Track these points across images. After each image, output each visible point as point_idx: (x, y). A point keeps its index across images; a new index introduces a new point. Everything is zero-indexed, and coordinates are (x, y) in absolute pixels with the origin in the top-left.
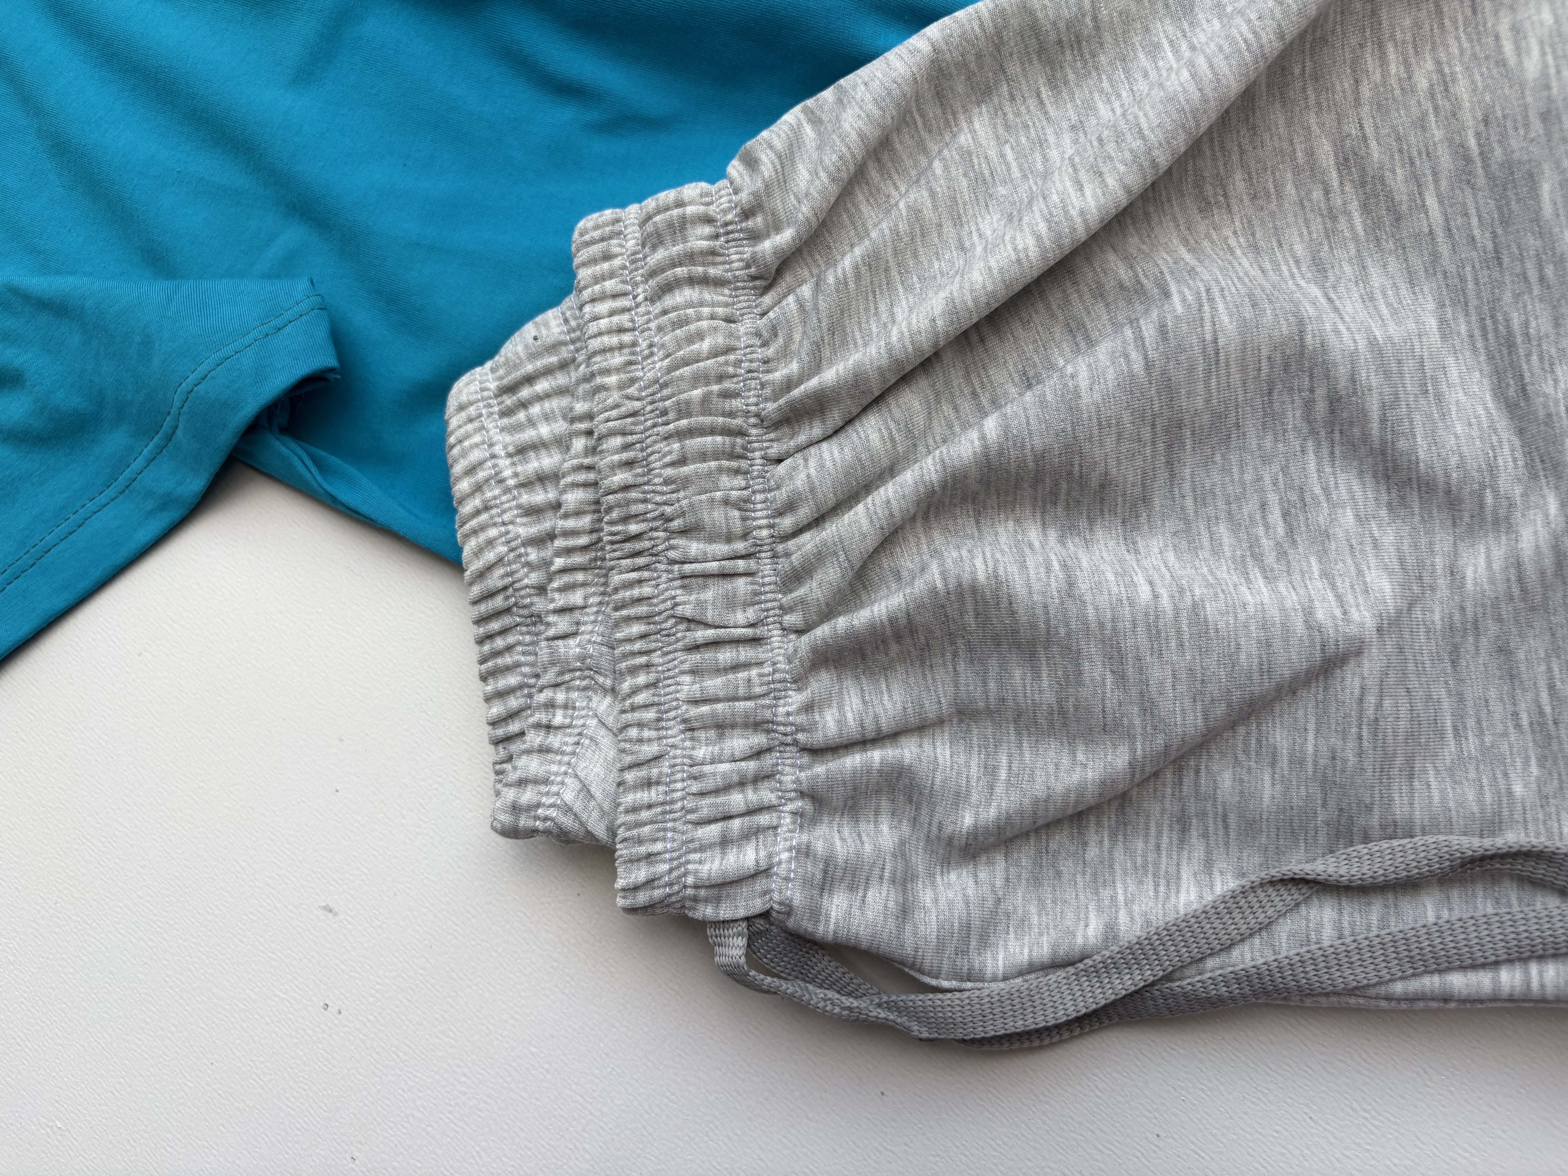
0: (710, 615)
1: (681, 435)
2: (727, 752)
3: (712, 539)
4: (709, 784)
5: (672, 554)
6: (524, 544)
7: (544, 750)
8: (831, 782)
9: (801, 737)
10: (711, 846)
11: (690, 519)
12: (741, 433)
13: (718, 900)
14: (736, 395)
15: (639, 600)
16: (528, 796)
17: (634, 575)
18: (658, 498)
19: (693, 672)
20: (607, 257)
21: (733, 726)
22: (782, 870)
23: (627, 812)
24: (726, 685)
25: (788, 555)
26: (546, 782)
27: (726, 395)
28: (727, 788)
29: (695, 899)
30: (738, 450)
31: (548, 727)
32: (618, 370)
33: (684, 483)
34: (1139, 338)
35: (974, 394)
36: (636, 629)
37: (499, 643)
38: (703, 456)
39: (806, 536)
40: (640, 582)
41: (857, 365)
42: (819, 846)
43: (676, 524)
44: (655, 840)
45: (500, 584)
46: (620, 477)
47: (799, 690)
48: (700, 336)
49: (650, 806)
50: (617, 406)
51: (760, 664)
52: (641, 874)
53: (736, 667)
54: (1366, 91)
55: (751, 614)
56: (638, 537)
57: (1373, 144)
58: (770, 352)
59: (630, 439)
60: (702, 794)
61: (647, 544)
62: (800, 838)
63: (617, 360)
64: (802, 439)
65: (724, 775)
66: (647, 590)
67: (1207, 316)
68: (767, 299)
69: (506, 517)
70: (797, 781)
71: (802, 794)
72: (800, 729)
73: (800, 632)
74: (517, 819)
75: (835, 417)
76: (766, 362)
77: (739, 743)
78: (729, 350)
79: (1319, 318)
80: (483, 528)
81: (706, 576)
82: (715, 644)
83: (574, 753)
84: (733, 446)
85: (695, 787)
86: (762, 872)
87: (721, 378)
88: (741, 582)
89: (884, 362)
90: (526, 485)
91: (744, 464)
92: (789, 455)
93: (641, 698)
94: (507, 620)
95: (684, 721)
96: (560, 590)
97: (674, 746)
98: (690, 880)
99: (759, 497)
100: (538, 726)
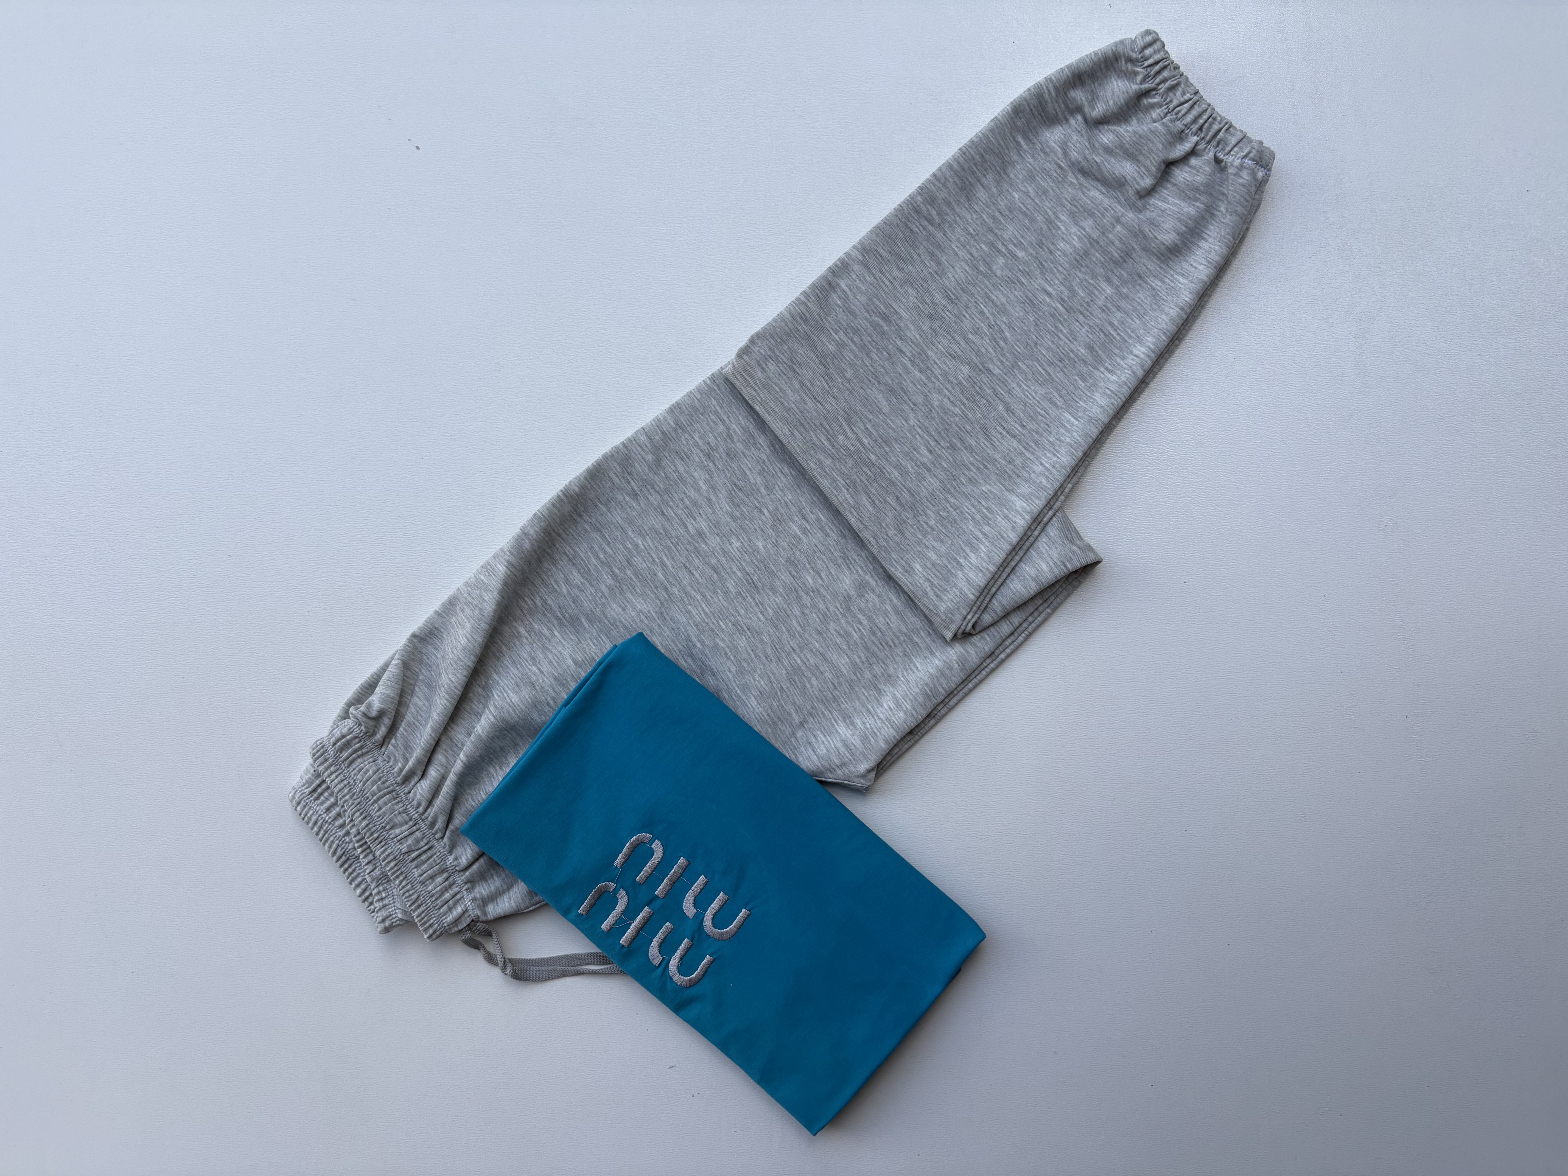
0: (413, 848)
1: (376, 802)
2: (438, 884)
3: (401, 826)
4: (437, 895)
5: (391, 837)
8: (472, 875)
9: (457, 868)
10: (447, 912)
11: (392, 824)
12: (394, 791)
13: (457, 926)
14: (387, 781)
15: (388, 855)
17: (383, 849)
18: (379, 823)
19: (416, 867)
21: (435, 875)
22: (470, 908)
23: (417, 917)
24: (429, 865)
27: (383, 783)
28: (443, 894)
29: (452, 926)
30: (395, 796)
32: (348, 793)
33: (384, 814)
34: (490, 711)
35: (456, 745)
38: (386, 804)
39: (429, 810)
40: (386, 849)
41: (416, 757)
42: (478, 896)
44: (430, 920)
46: (364, 824)
47: (451, 855)
48: (368, 771)
49: (423, 912)
50: (353, 804)
51: (435, 854)
53: (429, 859)
55: (425, 841)
56: (378, 837)
58: (391, 763)
59: (361, 811)
60: (436, 899)
61: (382, 838)
62: (471, 896)
63: (346, 791)
64: (413, 783)
65: (440, 890)
66: (389, 851)
70: (462, 880)
71: (466, 883)
72: (456, 866)
75: (419, 773)
76: (391, 767)
77: (439, 879)
81: (406, 837)
82: (419, 856)
84: (393, 796)
85: (434, 899)
86: (465, 911)
87: (380, 779)
88: (417, 833)
89: (424, 753)
91: (399, 799)
92: (412, 790)
93: (404, 883)
95: (420, 882)
97: (421, 891)
98: (446, 925)
99: (409, 806)
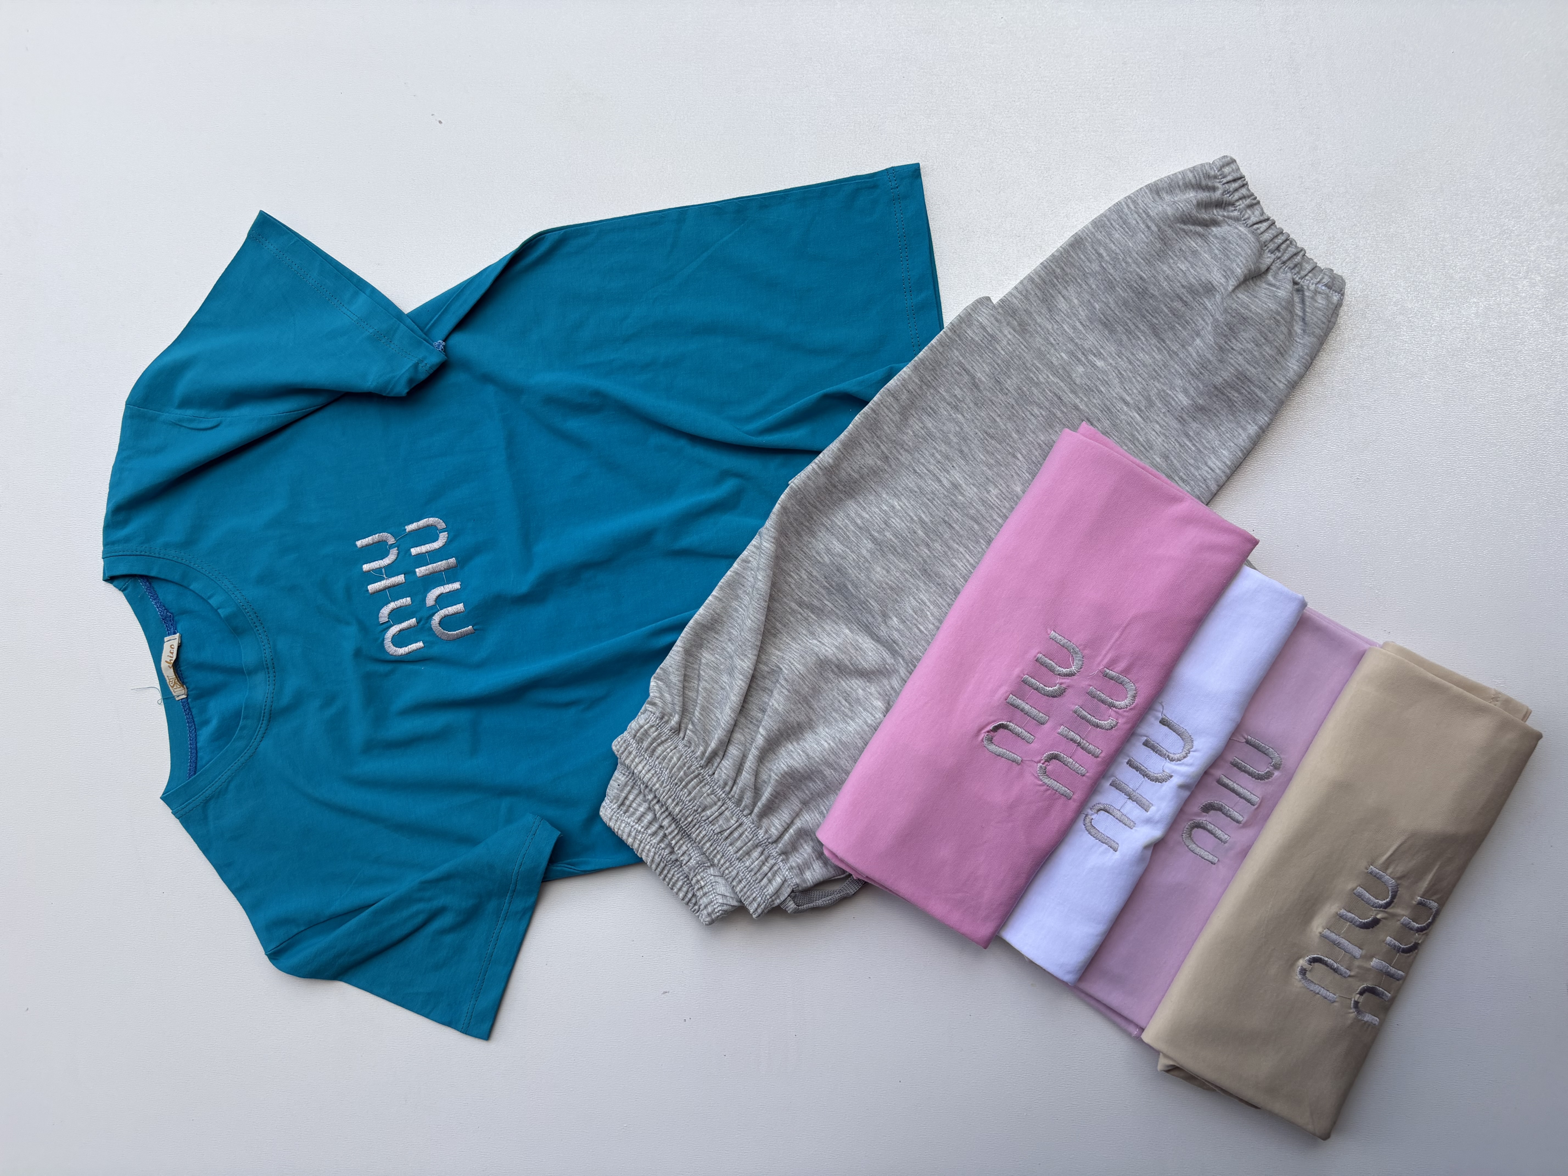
0: (725, 827)
1: (685, 787)
2: (754, 858)
3: (711, 807)
4: (756, 870)
5: (703, 819)
6: (658, 844)
7: (705, 894)
8: (785, 846)
9: (769, 841)
10: (767, 884)
11: (702, 806)
12: (699, 774)
13: (778, 897)
14: (691, 766)
15: (703, 837)
16: (710, 909)
17: (698, 831)
18: (691, 807)
19: (731, 845)
20: (630, 753)
21: (751, 851)
22: (789, 877)
23: (740, 892)
24: (742, 842)
25: (733, 796)
26: (712, 902)
27: (689, 768)
28: (761, 868)
29: (773, 901)
30: (702, 779)
31: (702, 888)
32: (657, 782)
33: (694, 798)
34: (782, 685)
35: (751, 722)
36: (708, 845)
37: (670, 876)
38: (694, 788)
39: (735, 788)
40: (700, 832)
41: (718, 738)
42: (794, 864)
43: (699, 810)
44: (752, 894)
45: (659, 860)
46: (677, 809)
47: (761, 829)
48: (672, 758)
49: (745, 887)
50: (664, 791)
51: (746, 830)
52: (755, 905)
53: (741, 836)
54: (793, 586)
55: (735, 819)
56: (692, 821)
57: (804, 597)
58: (692, 748)
59: (673, 797)
60: (755, 874)
61: (696, 821)
62: (788, 866)
63: (655, 780)
64: (716, 764)
65: (758, 865)
66: (704, 833)
67: (794, 669)
68: (681, 735)
69: (648, 840)
70: (777, 852)
71: (780, 855)
72: (768, 839)
73: (750, 814)
74: (711, 917)
75: (721, 753)
76: (693, 751)
77: (755, 854)
78: (681, 756)
79: (821, 650)
80: (644, 848)
81: (716, 818)
82: (731, 833)
83: (713, 889)
84: (700, 779)
85: (753, 873)
86: (784, 882)
87: (684, 765)
88: (726, 812)
89: (725, 733)
90: (648, 827)
91: (705, 781)
92: (715, 771)
93: (722, 862)
94: (667, 868)
95: (738, 859)
96: (678, 849)
97: (740, 867)
98: (768, 897)
99: (715, 787)
100: (698, 889)
